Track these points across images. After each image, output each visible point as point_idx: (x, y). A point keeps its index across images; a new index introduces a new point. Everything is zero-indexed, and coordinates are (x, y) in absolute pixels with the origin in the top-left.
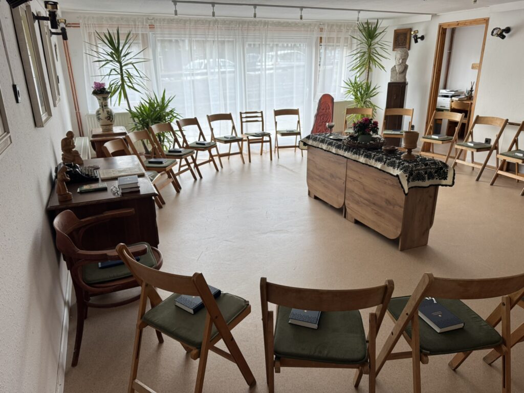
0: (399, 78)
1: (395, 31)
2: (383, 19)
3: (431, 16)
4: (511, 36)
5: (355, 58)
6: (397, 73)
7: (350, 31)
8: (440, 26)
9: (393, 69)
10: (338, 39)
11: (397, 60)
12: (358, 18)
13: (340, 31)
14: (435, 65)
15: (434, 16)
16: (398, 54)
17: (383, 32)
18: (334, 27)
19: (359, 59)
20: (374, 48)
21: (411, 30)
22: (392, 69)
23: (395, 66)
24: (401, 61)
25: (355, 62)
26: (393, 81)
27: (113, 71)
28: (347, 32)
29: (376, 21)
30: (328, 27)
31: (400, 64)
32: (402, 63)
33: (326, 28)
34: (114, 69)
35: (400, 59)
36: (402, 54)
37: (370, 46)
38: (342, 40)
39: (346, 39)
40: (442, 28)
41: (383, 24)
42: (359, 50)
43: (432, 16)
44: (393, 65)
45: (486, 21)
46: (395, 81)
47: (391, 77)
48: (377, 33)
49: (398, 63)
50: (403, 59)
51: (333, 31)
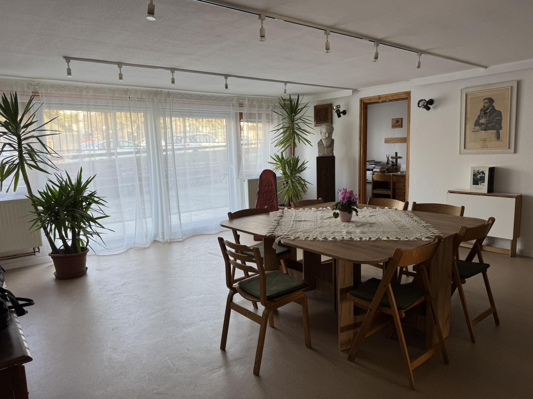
0: (327, 152)
1: (315, 107)
2: (304, 94)
3: (351, 91)
4: (435, 107)
5: (277, 134)
6: (324, 147)
7: (271, 107)
8: (361, 101)
9: (320, 144)
10: (260, 115)
11: (323, 135)
12: (285, 90)
13: (260, 107)
14: (360, 139)
15: (355, 91)
16: (323, 128)
17: (305, 107)
18: (255, 103)
19: (282, 135)
20: (297, 124)
21: (331, 105)
22: (318, 143)
23: (321, 140)
24: (327, 135)
25: (277, 138)
26: (321, 155)
27: (7, 146)
28: (267, 108)
29: (297, 97)
30: (248, 101)
31: (327, 138)
32: (329, 136)
33: (247, 103)
34: (10, 144)
35: (326, 133)
36: (328, 128)
37: (293, 121)
38: (264, 117)
39: (268, 115)
40: (364, 102)
41: (303, 101)
42: (281, 126)
43: (353, 92)
44: (319, 140)
45: (408, 94)
46: (323, 155)
47: (319, 152)
48: (299, 108)
49: (324, 137)
50: (329, 134)
51: (254, 107)
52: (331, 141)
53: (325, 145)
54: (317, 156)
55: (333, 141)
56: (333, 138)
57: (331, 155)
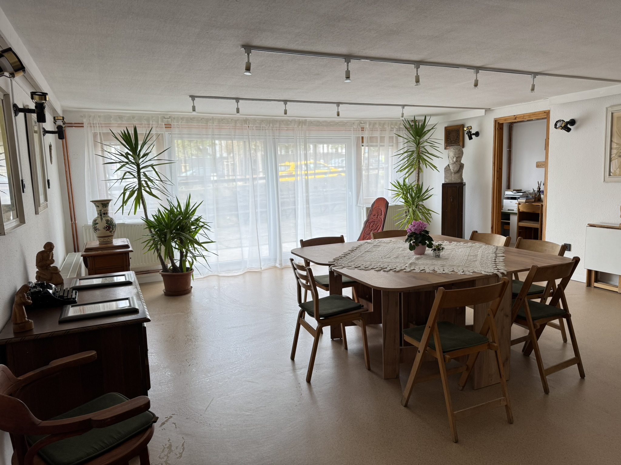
0: (454, 178)
1: (446, 128)
2: (431, 115)
3: (484, 110)
4: (577, 128)
5: (402, 157)
6: (451, 173)
7: (395, 130)
8: (496, 121)
9: (447, 169)
10: (382, 138)
11: (450, 159)
12: (403, 114)
13: (383, 130)
14: (494, 163)
15: (488, 110)
16: (451, 152)
17: (432, 129)
18: (377, 126)
19: (406, 159)
20: (423, 147)
21: (463, 126)
22: (445, 169)
23: (448, 165)
24: (455, 160)
25: (402, 162)
26: (448, 181)
27: (128, 174)
28: (391, 130)
29: (424, 118)
30: (370, 125)
31: (455, 163)
32: (457, 161)
33: (368, 126)
34: (129, 172)
35: (454, 158)
36: (456, 152)
37: (418, 144)
38: (387, 139)
39: (391, 138)
40: (498, 123)
41: (431, 122)
42: (406, 150)
43: (486, 111)
44: (447, 165)
45: (547, 114)
46: (450, 182)
47: (445, 178)
48: (425, 130)
49: (451, 162)
50: (457, 158)
51: (376, 130)
52: (459, 166)
53: (452, 171)
54: (443, 182)
55: (461, 166)
56: (462, 162)
57: (459, 181)
